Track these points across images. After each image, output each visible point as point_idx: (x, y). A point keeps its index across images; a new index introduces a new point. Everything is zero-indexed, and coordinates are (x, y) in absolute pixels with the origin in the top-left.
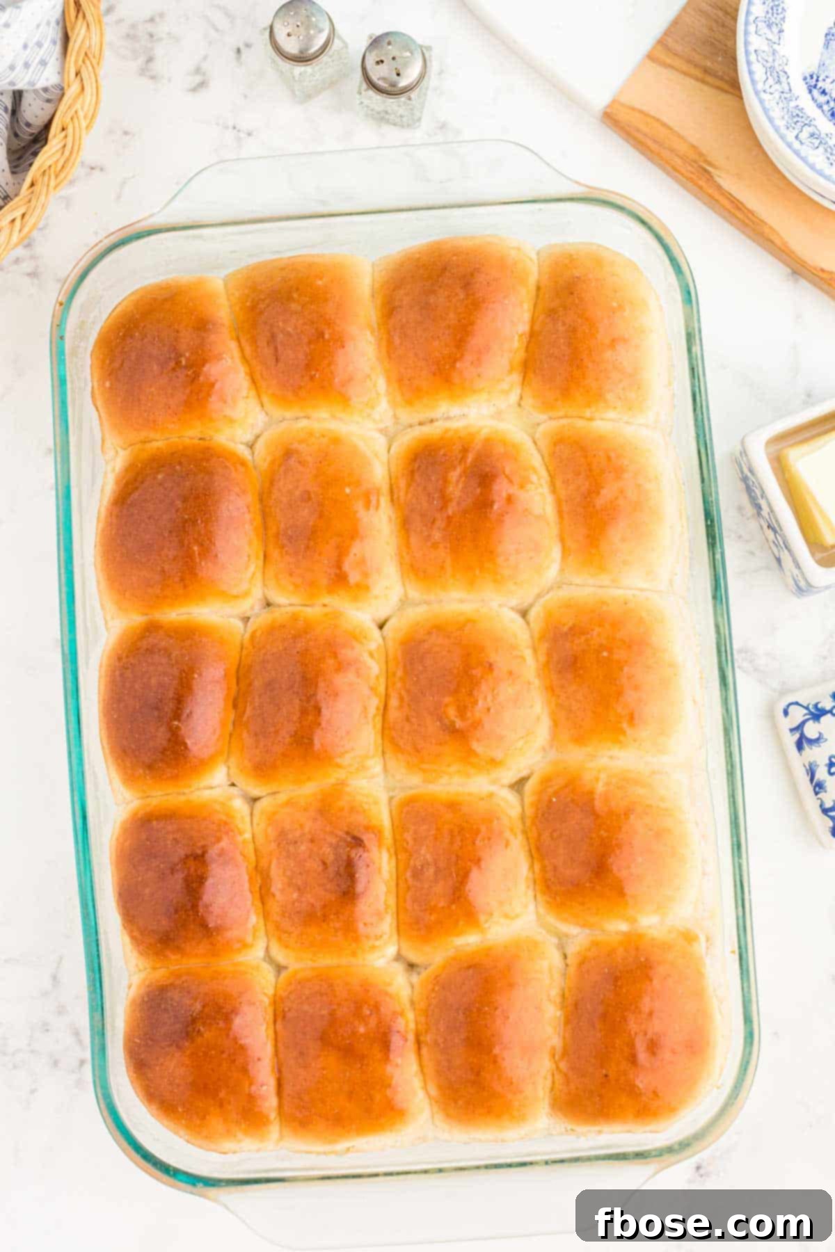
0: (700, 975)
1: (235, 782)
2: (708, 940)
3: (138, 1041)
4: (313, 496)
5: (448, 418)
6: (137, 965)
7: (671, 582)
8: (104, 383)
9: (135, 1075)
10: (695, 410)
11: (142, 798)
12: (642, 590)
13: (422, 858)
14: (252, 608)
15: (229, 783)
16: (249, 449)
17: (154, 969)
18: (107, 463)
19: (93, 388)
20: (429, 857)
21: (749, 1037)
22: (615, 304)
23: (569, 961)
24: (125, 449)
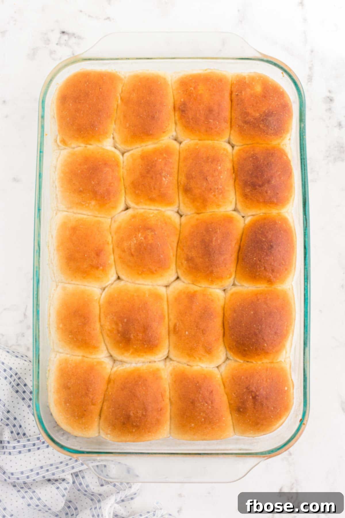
0: (60, 126)
1: (242, 218)
2: (56, 141)
3: (287, 115)
4: (201, 332)
5: (143, 362)
6: (286, 147)
7: (57, 286)
8: (288, 389)
9: (288, 102)
10: (39, 356)
11: (280, 213)
12: (69, 283)
13: (167, 179)
14: (231, 289)
15: (245, 218)
16: (228, 357)
17: (279, 144)
18: (289, 357)
19: (293, 389)
20: (164, 179)
21: (43, 102)
22: (68, 404)
23: (112, 136)
24: (281, 361)
